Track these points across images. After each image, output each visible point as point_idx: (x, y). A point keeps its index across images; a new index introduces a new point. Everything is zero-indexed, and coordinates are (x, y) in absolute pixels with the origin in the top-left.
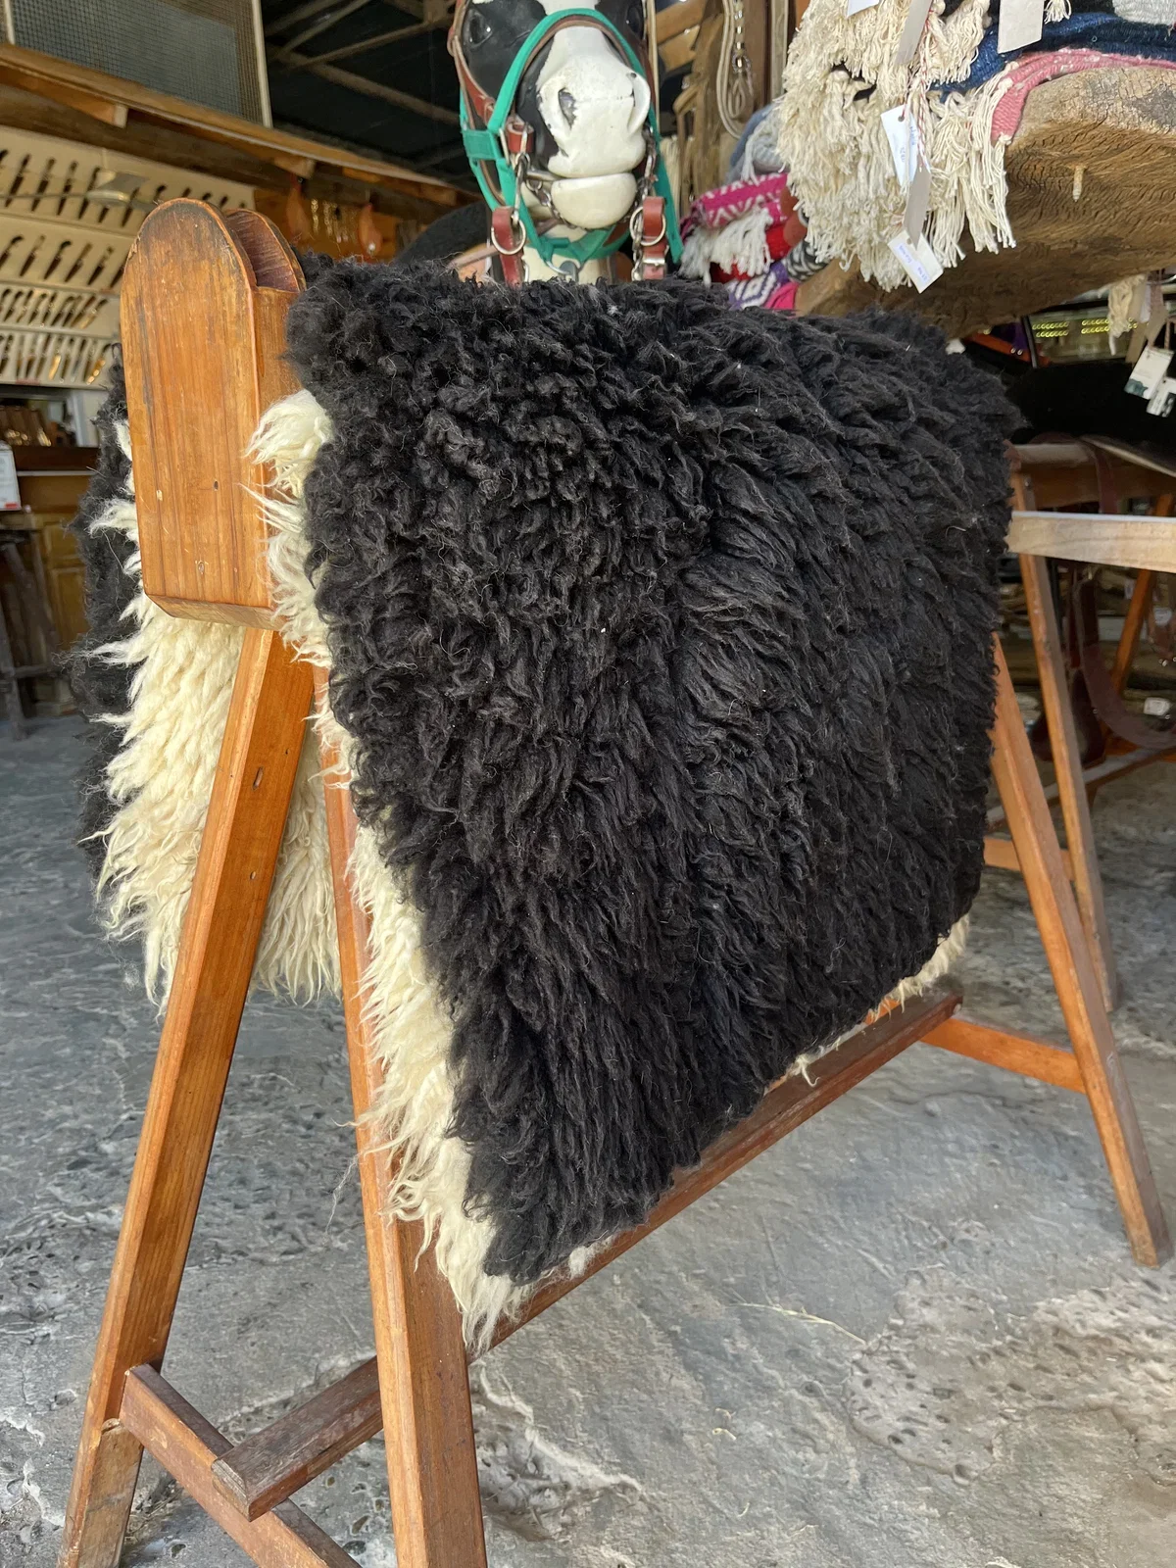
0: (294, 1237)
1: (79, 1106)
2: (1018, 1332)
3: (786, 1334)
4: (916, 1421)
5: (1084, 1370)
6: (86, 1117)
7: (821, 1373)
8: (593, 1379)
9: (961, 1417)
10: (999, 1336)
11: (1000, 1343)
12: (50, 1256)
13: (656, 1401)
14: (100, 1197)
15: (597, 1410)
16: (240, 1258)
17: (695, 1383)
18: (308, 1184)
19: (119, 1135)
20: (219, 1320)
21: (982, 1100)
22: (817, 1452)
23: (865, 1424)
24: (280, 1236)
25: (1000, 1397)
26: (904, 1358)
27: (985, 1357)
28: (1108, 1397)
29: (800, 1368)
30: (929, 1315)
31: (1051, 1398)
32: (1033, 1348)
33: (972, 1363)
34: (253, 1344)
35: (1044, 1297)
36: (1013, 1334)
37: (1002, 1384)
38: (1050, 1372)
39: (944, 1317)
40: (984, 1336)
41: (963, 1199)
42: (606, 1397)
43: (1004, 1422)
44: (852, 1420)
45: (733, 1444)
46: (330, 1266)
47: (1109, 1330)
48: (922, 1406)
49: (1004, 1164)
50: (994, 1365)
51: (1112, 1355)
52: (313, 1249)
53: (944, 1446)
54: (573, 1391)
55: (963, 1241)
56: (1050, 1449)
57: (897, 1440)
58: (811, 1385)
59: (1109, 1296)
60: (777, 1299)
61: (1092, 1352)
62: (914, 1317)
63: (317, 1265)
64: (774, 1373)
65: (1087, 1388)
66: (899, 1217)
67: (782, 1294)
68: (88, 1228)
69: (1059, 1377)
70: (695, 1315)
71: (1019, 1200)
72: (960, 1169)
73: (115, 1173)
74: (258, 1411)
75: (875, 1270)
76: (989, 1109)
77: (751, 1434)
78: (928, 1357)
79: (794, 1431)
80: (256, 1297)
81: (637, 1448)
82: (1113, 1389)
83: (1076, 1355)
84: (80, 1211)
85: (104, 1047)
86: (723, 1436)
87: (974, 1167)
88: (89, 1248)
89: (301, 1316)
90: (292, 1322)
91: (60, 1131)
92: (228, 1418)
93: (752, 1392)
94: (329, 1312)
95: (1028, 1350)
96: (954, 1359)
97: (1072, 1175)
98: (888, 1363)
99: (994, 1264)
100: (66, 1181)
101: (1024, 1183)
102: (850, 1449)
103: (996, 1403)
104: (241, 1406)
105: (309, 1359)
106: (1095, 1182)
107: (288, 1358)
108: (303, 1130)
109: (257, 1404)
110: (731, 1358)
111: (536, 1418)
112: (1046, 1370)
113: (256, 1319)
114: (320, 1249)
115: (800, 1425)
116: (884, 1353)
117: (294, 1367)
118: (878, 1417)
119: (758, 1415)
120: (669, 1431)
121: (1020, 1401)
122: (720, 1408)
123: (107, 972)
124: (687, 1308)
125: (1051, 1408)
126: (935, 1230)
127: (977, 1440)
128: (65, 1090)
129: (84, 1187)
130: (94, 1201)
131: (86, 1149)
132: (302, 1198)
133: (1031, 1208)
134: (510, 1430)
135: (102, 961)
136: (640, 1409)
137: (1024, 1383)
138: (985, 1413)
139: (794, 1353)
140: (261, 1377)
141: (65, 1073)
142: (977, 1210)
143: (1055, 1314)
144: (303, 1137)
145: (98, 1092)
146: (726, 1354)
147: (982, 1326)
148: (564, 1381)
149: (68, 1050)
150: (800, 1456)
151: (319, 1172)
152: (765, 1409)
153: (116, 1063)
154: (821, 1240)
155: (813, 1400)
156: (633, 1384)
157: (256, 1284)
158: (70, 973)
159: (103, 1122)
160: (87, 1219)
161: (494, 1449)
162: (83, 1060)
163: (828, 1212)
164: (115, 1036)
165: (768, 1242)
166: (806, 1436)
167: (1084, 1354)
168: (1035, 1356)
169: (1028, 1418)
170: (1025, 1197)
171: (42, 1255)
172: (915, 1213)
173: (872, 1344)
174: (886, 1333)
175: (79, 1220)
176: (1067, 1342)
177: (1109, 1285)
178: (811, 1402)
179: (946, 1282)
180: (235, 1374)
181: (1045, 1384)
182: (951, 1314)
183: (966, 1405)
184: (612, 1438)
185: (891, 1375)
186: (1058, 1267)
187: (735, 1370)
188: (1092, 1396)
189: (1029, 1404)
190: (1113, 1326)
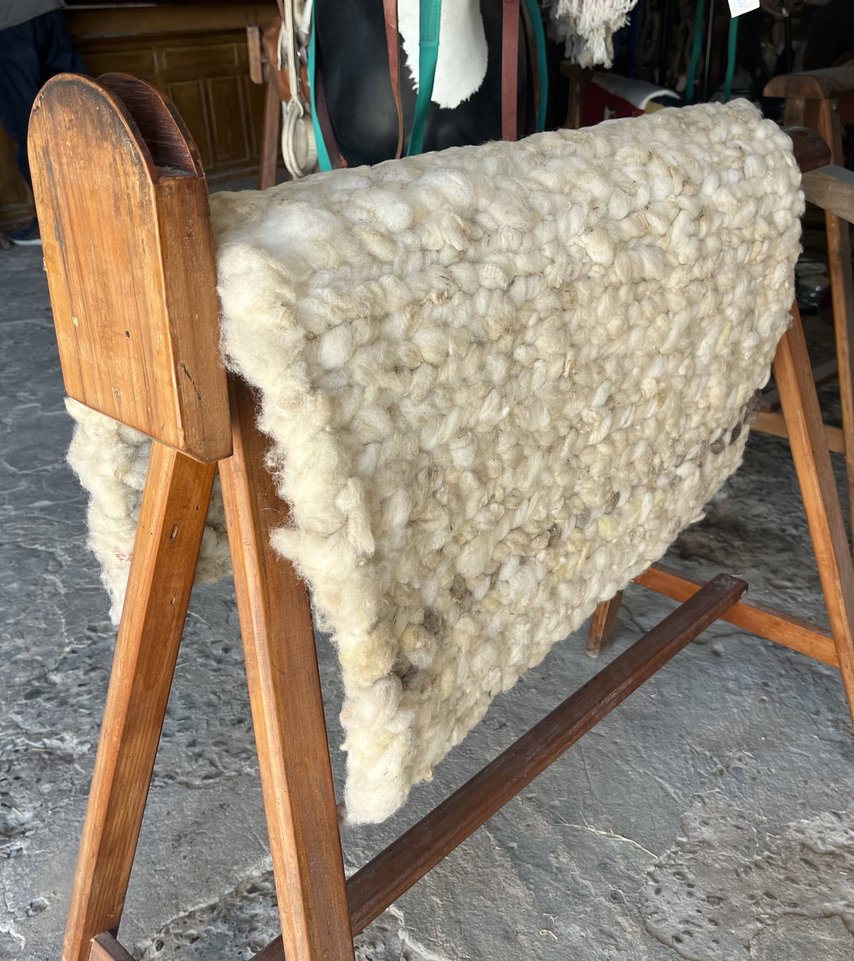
0: (212, 763)
1: (29, 639)
2: (774, 848)
3: (597, 850)
4: (693, 923)
5: (822, 881)
6: (34, 649)
7: (623, 882)
8: (449, 888)
9: (728, 920)
10: (759, 852)
11: (760, 858)
12: (17, 778)
13: (497, 907)
14: (53, 725)
15: (453, 914)
16: (170, 782)
17: (527, 892)
18: (221, 714)
19: (66, 667)
20: (157, 836)
21: (757, 641)
22: (619, 949)
23: (655, 926)
24: (201, 762)
25: (757, 904)
26: (687, 871)
27: (747, 869)
28: (839, 905)
29: (607, 879)
30: (707, 833)
31: (796, 905)
32: (785, 862)
33: (738, 875)
34: (185, 857)
35: (796, 818)
36: (769, 850)
38: (797, 883)
39: (718, 834)
40: (748, 851)
41: (738, 732)
42: (460, 904)
43: (760, 925)
44: (645, 923)
45: (555, 942)
46: (242, 789)
47: (843, 847)
48: (699, 911)
49: (772, 700)
50: (755, 877)
51: (844, 869)
52: (227, 773)
53: (714, 944)
54: (434, 898)
55: (736, 769)
56: (794, 949)
57: (679, 940)
58: (616, 893)
59: (844, 817)
60: (591, 819)
61: (829, 866)
62: (696, 834)
63: (232, 789)
64: (588, 883)
65: (824, 897)
66: (688, 748)
67: (595, 816)
68: (46, 753)
69: (802, 887)
70: (528, 834)
71: (782, 733)
72: (737, 704)
73: (64, 703)
74: (191, 915)
75: (667, 794)
76: (763, 649)
77: (569, 935)
78: (704, 869)
79: (602, 932)
80: (185, 816)
81: (483, 947)
82: (843, 898)
83: (816, 868)
84: (38, 737)
85: (45, 582)
86: (548, 936)
87: (748, 702)
88: (48, 773)
89: (221, 833)
90: (214, 838)
91: (15, 662)
92: (169, 922)
93: (570, 899)
94: (243, 829)
95: (780, 863)
96: (724, 871)
97: (823, 710)
98: (675, 874)
99: (759, 790)
100: (24, 709)
101: (786, 718)
102: (642, 947)
103: (754, 909)
104: (178, 911)
105: (229, 871)
106: (840, 717)
107: (213, 869)
108: (214, 664)
109: (190, 909)
110: (555, 870)
111: (406, 920)
112: (793, 881)
113: (185, 835)
114: (234, 773)
115: (606, 927)
116: (672, 865)
117: (218, 878)
118: (665, 920)
119: (575, 919)
120: (507, 932)
121: (772, 907)
122: (546, 912)
123: (42, 509)
124: (522, 827)
125: (795, 914)
126: (715, 759)
127: (738, 940)
128: (16, 624)
129: (39, 715)
130: (48, 729)
131: (38, 679)
132: (218, 728)
133: (790, 740)
134: (386, 930)
135: (37, 498)
136: (486, 913)
137: (776, 893)
138: (745, 917)
139: (603, 867)
140: (191, 886)
141: (15, 608)
142: (747, 742)
143: (802, 832)
144: (215, 670)
145: (44, 626)
146: (551, 866)
147: (747, 843)
148: (427, 890)
149: (15, 585)
150: (606, 953)
151: (228, 703)
152: (580, 913)
153: (56, 599)
154: (626, 768)
155: (617, 906)
156: (480, 892)
157: (184, 804)
158: (10, 510)
159: (49, 654)
160: (44, 744)
161: (375, 948)
162: (28, 595)
163: (633, 743)
164: (54, 573)
165: (585, 769)
166: (611, 936)
167: (822, 868)
168: (785, 869)
169: (777, 922)
170: (787, 730)
171: (10, 778)
172: (700, 744)
173: (662, 859)
174: (674, 849)
175: (38, 744)
176: (810, 857)
177: (845, 808)
178: (616, 908)
179: (721, 804)
180: (171, 883)
181: (791, 892)
182: (723, 832)
183: (733, 911)
184: (465, 938)
185: (676, 884)
186: (807, 792)
187: (558, 881)
188: (827, 904)
189: (779, 910)
190: (846, 843)
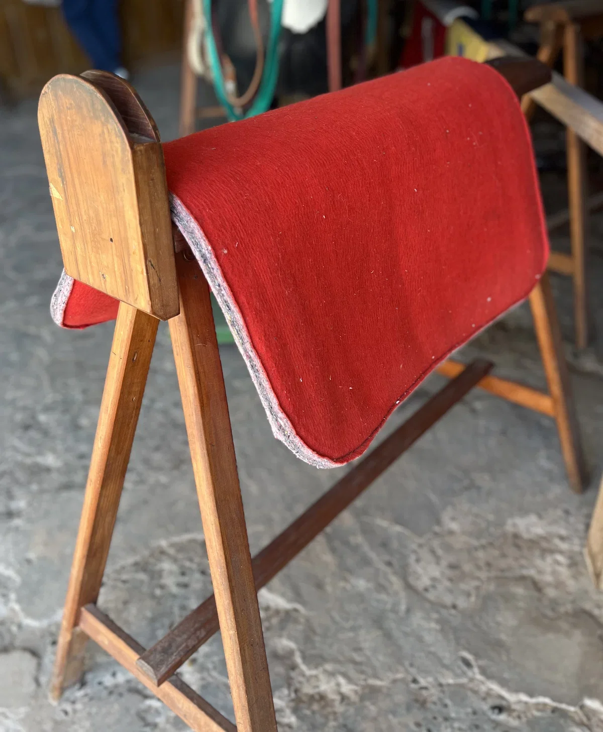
4: (437, 581)
5: (523, 557)
9: (459, 580)
11: (485, 541)
17: (334, 559)
23: (413, 582)
25: (479, 570)
26: (437, 548)
28: (531, 572)
29: (386, 552)
31: (504, 571)
32: (501, 545)
33: (470, 552)
35: (512, 517)
37: (482, 563)
39: (461, 527)
44: (406, 579)
48: (442, 573)
51: (538, 550)
53: (448, 594)
56: (499, 598)
57: (426, 591)
58: (390, 561)
61: (529, 548)
62: (446, 526)
64: (372, 555)
67: (382, 512)
69: (510, 560)
72: (484, 444)
75: (431, 500)
77: (358, 586)
79: (378, 584)
82: (535, 568)
83: (521, 549)
96: (460, 550)
98: (429, 551)
102: (403, 595)
103: (476, 573)
110: (353, 547)
112: (504, 556)
115: (381, 582)
116: (427, 546)
118: (419, 578)
119: (362, 576)
120: (318, 583)
121: (489, 572)
127: (463, 591)
133: (516, 467)
137: (492, 563)
138: (470, 578)
143: (515, 527)
146: (350, 544)
155: (390, 568)
166: (383, 587)
167: (525, 549)
168: (501, 549)
172: (456, 469)
173: (423, 540)
176: (518, 542)
178: (388, 570)
179: (465, 508)
181: (503, 563)
182: (464, 525)
183: (463, 574)
184: (292, 586)
185: (429, 557)
189: (493, 574)
190: (543, 534)
